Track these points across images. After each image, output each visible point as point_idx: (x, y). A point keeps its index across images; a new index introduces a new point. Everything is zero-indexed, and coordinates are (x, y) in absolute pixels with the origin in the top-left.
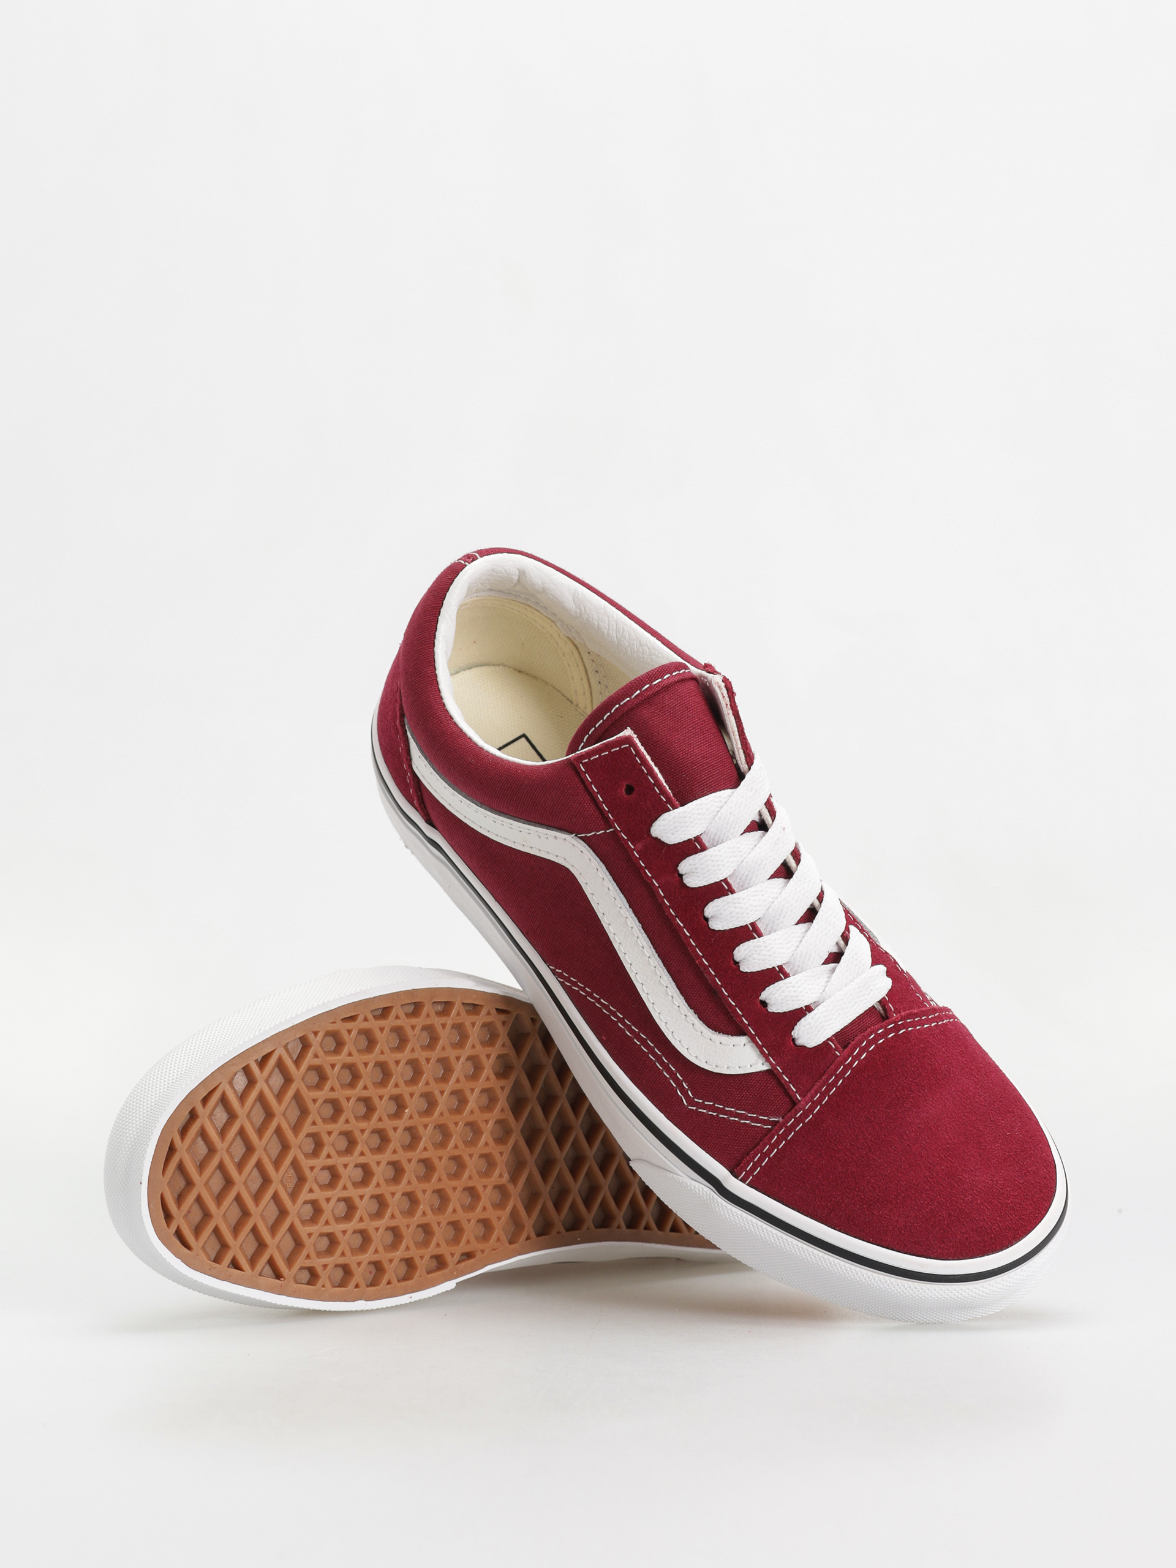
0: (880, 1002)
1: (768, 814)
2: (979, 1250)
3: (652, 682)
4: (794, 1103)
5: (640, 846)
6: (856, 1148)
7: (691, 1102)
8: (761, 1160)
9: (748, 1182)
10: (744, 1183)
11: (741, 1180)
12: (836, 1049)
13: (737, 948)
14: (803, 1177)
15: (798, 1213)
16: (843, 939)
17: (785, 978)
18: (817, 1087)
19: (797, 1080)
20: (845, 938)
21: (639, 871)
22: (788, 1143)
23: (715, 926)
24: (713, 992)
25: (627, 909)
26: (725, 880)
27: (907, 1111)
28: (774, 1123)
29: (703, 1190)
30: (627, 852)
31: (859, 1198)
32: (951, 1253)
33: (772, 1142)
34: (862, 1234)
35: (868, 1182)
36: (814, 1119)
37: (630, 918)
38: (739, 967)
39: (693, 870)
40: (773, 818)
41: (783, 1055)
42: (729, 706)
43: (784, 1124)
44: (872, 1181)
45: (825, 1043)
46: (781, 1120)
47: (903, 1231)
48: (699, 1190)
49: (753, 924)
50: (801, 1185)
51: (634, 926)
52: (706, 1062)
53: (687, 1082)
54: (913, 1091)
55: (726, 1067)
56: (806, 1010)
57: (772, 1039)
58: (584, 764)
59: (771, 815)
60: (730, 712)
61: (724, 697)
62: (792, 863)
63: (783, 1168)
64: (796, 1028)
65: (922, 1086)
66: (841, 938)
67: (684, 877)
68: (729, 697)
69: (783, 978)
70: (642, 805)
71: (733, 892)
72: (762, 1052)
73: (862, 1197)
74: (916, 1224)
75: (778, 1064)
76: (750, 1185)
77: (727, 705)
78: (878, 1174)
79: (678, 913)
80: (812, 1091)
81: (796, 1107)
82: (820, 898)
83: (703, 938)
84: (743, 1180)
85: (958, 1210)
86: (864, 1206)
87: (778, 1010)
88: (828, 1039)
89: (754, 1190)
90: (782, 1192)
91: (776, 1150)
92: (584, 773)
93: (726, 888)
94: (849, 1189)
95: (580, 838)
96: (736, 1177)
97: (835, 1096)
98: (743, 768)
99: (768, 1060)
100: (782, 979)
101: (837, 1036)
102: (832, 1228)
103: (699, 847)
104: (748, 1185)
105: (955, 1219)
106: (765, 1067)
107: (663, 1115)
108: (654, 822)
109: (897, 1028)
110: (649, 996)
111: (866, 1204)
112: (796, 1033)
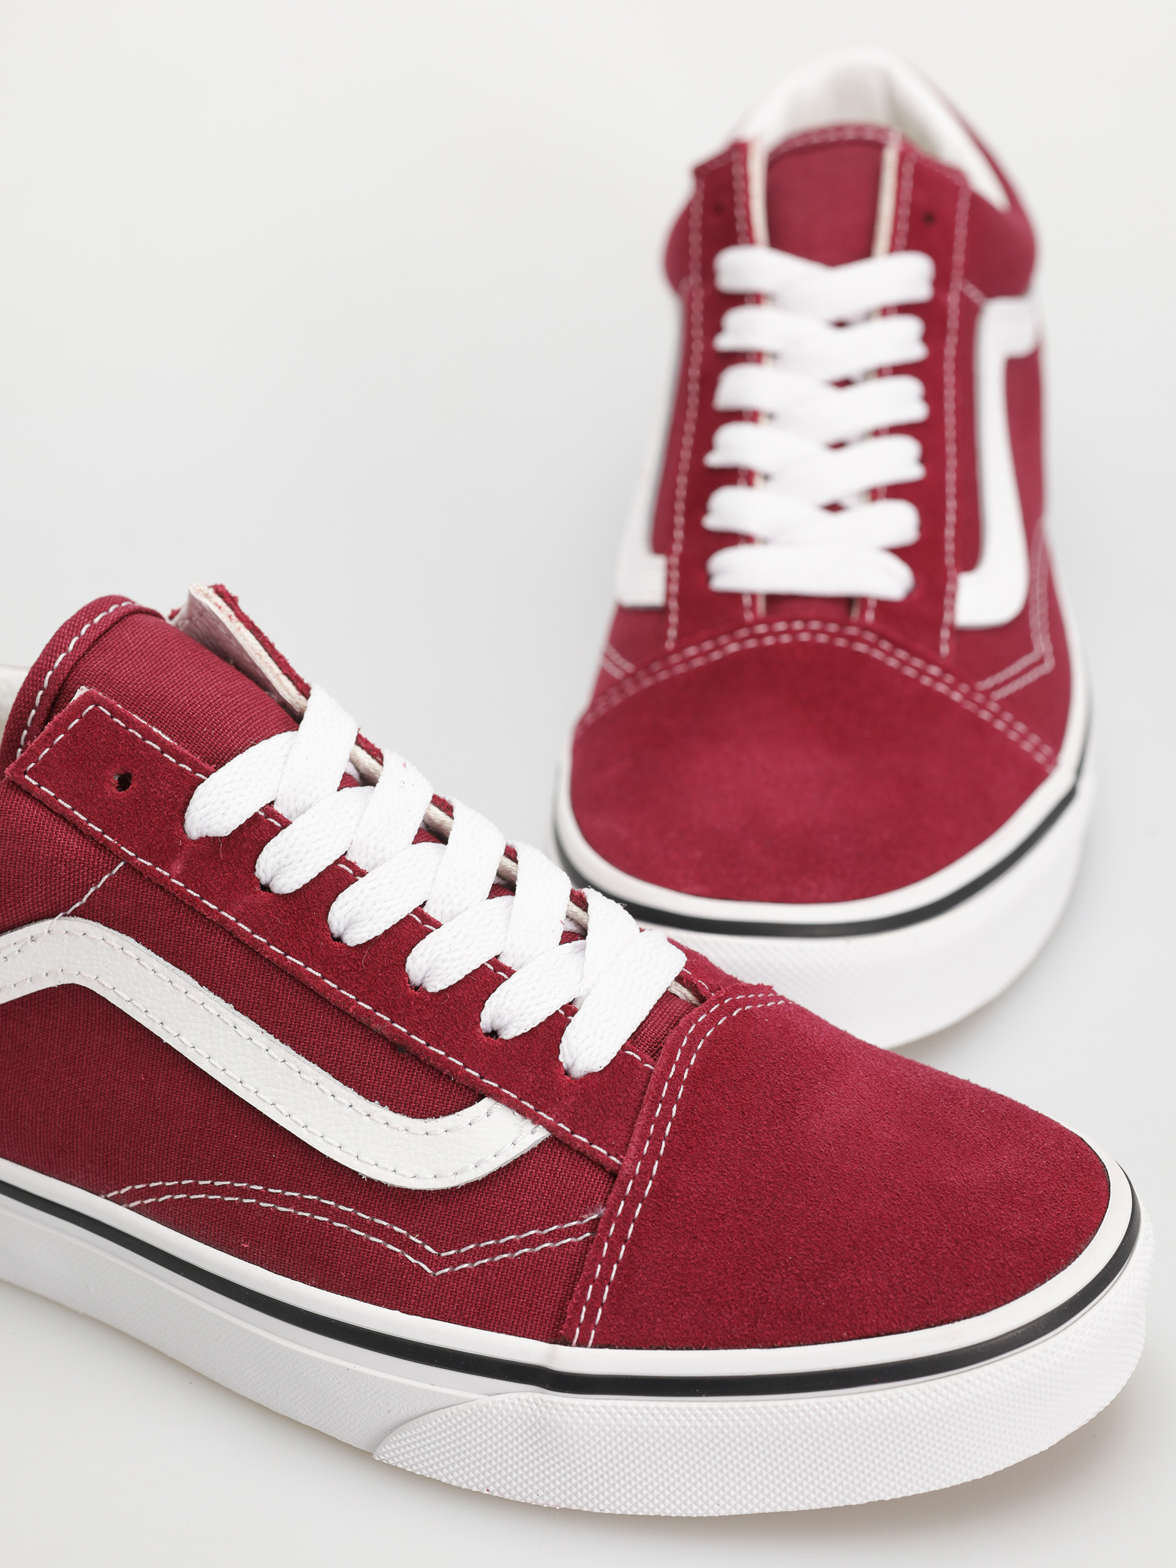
0: (679, 979)
1: (369, 757)
2: (1033, 1275)
3: (92, 620)
4: (613, 1174)
5: (178, 867)
6: (749, 1203)
7: (436, 1263)
8: (599, 1293)
9: (591, 1342)
10: (586, 1346)
11: (578, 1345)
12: (644, 1061)
13: (409, 958)
14: (681, 1287)
15: (701, 1351)
16: (576, 903)
17: (509, 976)
18: (640, 1129)
19: (601, 1133)
20: (580, 901)
21: (193, 907)
22: (632, 1245)
23: (357, 936)
24: (398, 1047)
25: (197, 988)
26: (342, 859)
27: (804, 1119)
28: (593, 1226)
29: (519, 1399)
30: (162, 886)
31: (792, 1276)
32: (989, 1297)
33: (604, 1254)
34: (825, 1331)
35: (795, 1246)
36: (657, 1184)
37: (210, 1000)
38: (425, 990)
39: (283, 863)
40: (380, 759)
41: (560, 1098)
42: (234, 617)
43: (611, 1216)
44: (802, 1241)
45: (621, 1055)
46: (602, 1211)
47: (891, 1296)
48: (513, 1404)
49: (419, 911)
50: (684, 1301)
51: (220, 1008)
52: (435, 1177)
53: (417, 1232)
54: (799, 1089)
55: (472, 1166)
56: (566, 1015)
57: (531, 1080)
58: (31, 773)
59: (374, 757)
60: (240, 625)
61: (220, 608)
62: (438, 815)
63: (641, 1289)
64: (563, 1047)
65: (811, 1079)
66: (571, 904)
67: (270, 886)
68: (229, 605)
69: (505, 976)
70: (155, 793)
71: (363, 874)
72: (523, 1112)
73: (797, 1271)
74: (907, 1276)
75: (558, 1119)
76: (599, 1344)
77: (230, 617)
78: (805, 1226)
79: (286, 945)
80: (635, 1139)
81: (621, 1177)
82: (511, 853)
83: (344, 968)
84: (582, 1343)
85: (966, 1229)
86: (808, 1284)
87: (519, 1029)
88: (624, 1048)
89: (607, 1350)
90: (657, 1330)
91: (615, 1266)
92: (37, 788)
93: (351, 871)
94: (769, 1270)
95: (73, 914)
96: (567, 1343)
97: (675, 1133)
98: (297, 703)
99: (537, 1120)
100: (505, 980)
101: (635, 1039)
102: (769, 1348)
103: (276, 823)
104: (594, 1346)
105: (969, 1244)
106: (542, 1134)
107: (397, 1312)
108: (184, 810)
109: (727, 1010)
110: (293, 1117)
111: (809, 1281)
112: (567, 1053)
